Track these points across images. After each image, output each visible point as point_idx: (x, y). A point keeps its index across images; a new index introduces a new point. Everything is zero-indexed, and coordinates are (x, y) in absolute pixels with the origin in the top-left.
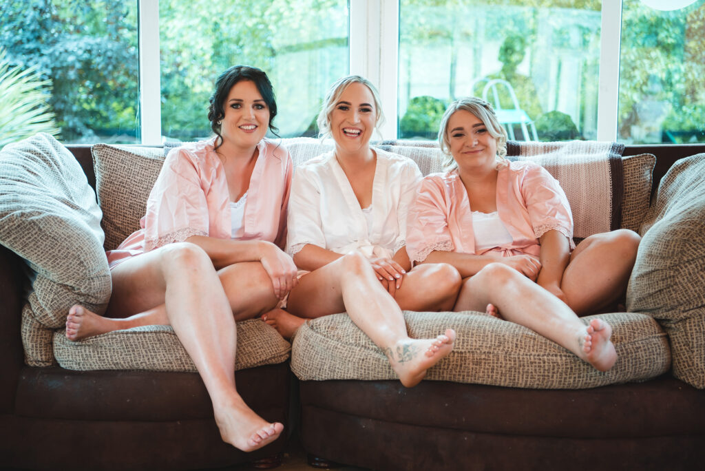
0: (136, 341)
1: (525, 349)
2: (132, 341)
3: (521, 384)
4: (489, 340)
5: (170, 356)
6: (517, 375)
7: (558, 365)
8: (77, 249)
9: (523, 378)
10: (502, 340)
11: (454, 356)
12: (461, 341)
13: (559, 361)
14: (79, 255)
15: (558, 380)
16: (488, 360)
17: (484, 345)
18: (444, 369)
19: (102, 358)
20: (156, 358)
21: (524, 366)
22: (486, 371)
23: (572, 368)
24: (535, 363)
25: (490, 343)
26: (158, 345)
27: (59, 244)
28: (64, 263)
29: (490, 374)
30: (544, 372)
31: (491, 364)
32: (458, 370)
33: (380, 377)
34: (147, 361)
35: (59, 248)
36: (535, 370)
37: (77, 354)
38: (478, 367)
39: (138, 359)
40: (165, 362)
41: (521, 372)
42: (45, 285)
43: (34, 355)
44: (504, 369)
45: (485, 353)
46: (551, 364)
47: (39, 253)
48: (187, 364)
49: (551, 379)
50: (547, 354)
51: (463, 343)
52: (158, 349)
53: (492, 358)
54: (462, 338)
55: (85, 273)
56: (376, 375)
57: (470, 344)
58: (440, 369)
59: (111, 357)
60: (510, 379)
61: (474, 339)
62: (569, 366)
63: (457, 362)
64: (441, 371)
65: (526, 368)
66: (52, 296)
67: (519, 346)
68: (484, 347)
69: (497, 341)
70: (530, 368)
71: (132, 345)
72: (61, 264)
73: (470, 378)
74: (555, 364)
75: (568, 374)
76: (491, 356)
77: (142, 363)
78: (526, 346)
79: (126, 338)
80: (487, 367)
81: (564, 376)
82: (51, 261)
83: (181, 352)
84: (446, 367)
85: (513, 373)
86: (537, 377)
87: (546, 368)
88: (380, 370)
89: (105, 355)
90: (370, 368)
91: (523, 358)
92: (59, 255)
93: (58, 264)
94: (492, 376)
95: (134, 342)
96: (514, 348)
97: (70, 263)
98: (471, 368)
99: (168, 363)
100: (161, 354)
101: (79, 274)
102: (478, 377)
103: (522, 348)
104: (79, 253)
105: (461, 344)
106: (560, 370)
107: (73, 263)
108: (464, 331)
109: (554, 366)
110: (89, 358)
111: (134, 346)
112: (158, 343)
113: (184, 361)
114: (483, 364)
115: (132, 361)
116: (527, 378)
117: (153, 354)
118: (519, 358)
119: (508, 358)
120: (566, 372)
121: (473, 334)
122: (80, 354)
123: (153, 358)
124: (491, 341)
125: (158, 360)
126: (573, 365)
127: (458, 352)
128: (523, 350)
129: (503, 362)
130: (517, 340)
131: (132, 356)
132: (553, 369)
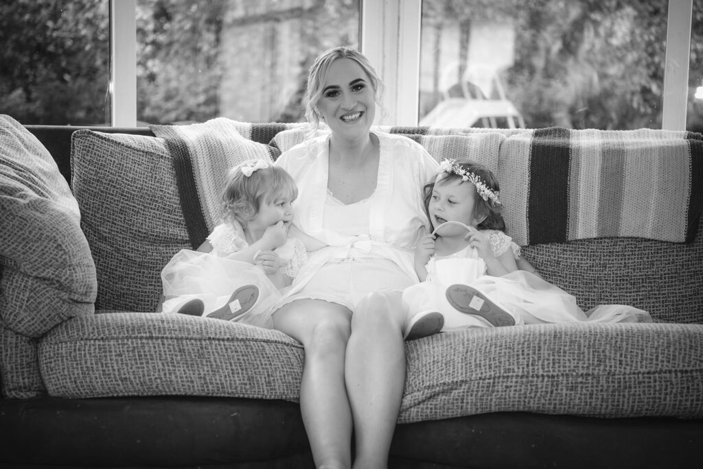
0: (152, 349)
1: (631, 366)
2: (147, 349)
3: (626, 410)
4: (586, 359)
5: (191, 372)
6: (621, 400)
7: (671, 384)
8: (51, 230)
9: (628, 403)
10: (602, 357)
11: (543, 381)
12: (551, 361)
13: (674, 380)
14: (55, 237)
15: (672, 403)
16: (585, 383)
17: (580, 365)
18: (531, 397)
19: (107, 372)
20: (175, 374)
21: (630, 387)
22: (583, 397)
23: (688, 388)
24: (644, 382)
25: (587, 362)
26: (179, 358)
27: (28, 225)
28: (38, 247)
29: (588, 400)
30: (654, 394)
31: (590, 389)
32: (547, 399)
33: (450, 414)
34: (163, 376)
35: (30, 229)
36: (644, 391)
37: (75, 366)
38: (573, 393)
39: (152, 373)
40: (185, 379)
41: (627, 395)
42: (17, 282)
43: (15, 378)
44: (605, 394)
45: (582, 375)
46: (664, 383)
47: (6, 236)
48: (212, 383)
49: (663, 402)
50: (658, 370)
51: (554, 363)
52: (178, 363)
53: (590, 381)
54: (551, 358)
55: (65, 259)
56: (446, 413)
57: (562, 364)
58: (526, 398)
59: (119, 370)
60: (613, 405)
61: (566, 358)
62: (685, 386)
63: (546, 388)
64: (527, 400)
65: (633, 390)
66: (27, 294)
67: (624, 363)
68: (580, 368)
69: (596, 359)
70: (637, 389)
71: (146, 355)
72: (34, 248)
73: (563, 407)
74: (668, 383)
75: (684, 395)
76: (590, 378)
77: (156, 378)
78: (632, 362)
79: (140, 345)
80: (584, 391)
81: (679, 398)
82: (21, 246)
83: (206, 368)
84: (533, 395)
85: (616, 398)
86: (646, 400)
87: (658, 388)
88: (451, 406)
89: (111, 368)
90: (438, 407)
91: (630, 378)
92: (31, 237)
93: (30, 248)
94: (591, 402)
95: (150, 351)
96: (618, 365)
97: (46, 247)
98: (564, 395)
99: (188, 381)
100: (182, 369)
101: (57, 261)
102: (574, 405)
103: (627, 365)
104: (54, 234)
105: (551, 365)
106: (674, 391)
107: (49, 246)
108: (554, 349)
109: (667, 386)
110: (91, 372)
111: (149, 357)
112: (179, 354)
113: (208, 381)
114: (579, 389)
115: (144, 376)
116: (634, 402)
117: (171, 368)
118: (624, 378)
119: (611, 379)
120: (681, 393)
121: (565, 352)
122: (79, 366)
123: (170, 374)
124: (589, 360)
125: (176, 377)
126: (690, 384)
127: (548, 376)
128: (628, 368)
129: (605, 384)
130: (621, 355)
131: (146, 369)
132: (666, 389)
